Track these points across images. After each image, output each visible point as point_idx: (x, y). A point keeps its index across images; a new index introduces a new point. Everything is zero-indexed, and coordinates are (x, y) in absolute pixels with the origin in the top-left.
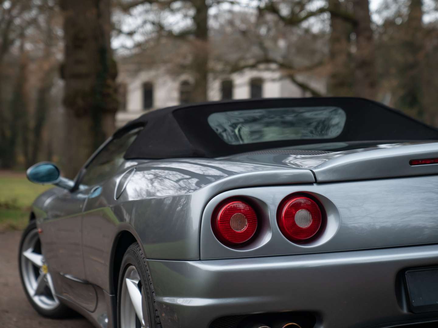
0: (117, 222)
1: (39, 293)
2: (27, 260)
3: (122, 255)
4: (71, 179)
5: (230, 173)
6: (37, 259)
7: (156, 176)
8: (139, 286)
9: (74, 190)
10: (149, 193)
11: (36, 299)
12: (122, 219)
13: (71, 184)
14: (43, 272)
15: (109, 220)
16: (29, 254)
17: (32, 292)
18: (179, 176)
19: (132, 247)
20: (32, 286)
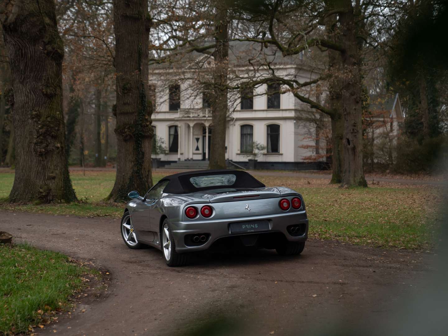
0: (162, 212)
1: (129, 240)
2: (124, 227)
3: (163, 222)
4: (143, 197)
5: (193, 200)
6: (128, 227)
7: (173, 199)
8: (168, 230)
9: (144, 201)
10: (170, 204)
11: (128, 242)
12: (163, 211)
13: (143, 198)
14: (131, 232)
15: (160, 212)
16: (125, 225)
17: (126, 240)
18: (180, 200)
19: (166, 219)
20: (126, 237)
